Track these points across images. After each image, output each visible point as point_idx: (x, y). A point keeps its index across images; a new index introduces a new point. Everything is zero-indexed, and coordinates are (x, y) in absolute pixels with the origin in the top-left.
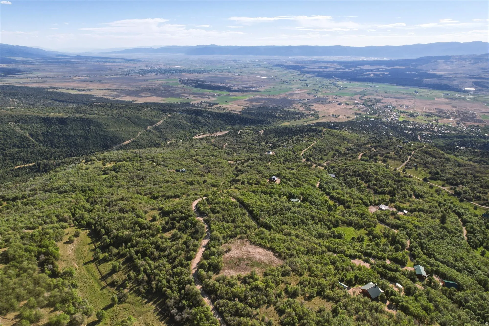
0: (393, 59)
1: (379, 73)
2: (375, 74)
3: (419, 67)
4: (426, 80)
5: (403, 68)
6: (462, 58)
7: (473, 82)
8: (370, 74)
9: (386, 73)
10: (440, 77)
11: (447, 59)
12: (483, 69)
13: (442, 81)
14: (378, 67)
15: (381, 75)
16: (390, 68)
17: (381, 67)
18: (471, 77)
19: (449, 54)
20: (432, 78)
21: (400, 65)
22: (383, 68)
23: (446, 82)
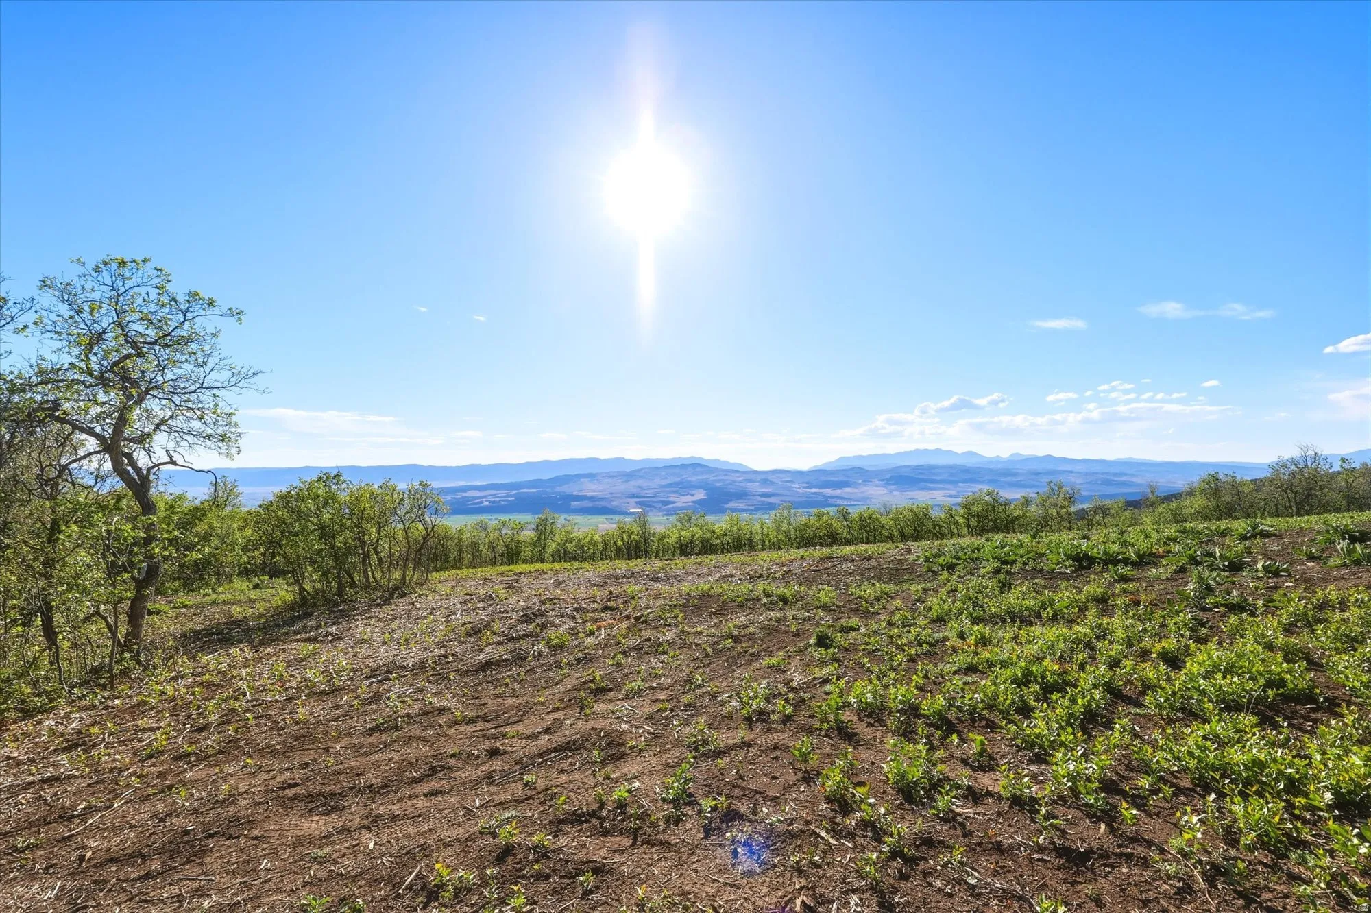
0: (513, 481)
1: (498, 499)
2: (490, 502)
3: (558, 489)
4: (575, 503)
5: (535, 491)
6: (610, 476)
7: (636, 502)
8: (482, 502)
9: (510, 499)
10: (591, 498)
11: (591, 476)
12: (639, 487)
13: (597, 503)
14: (493, 492)
15: (503, 503)
16: (514, 492)
17: (499, 492)
18: (633, 496)
19: (594, 472)
20: (582, 500)
21: (529, 488)
22: (503, 492)
23: (601, 504)
